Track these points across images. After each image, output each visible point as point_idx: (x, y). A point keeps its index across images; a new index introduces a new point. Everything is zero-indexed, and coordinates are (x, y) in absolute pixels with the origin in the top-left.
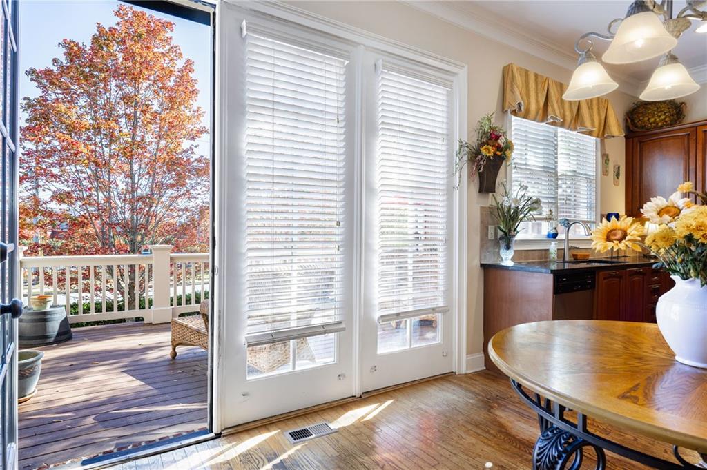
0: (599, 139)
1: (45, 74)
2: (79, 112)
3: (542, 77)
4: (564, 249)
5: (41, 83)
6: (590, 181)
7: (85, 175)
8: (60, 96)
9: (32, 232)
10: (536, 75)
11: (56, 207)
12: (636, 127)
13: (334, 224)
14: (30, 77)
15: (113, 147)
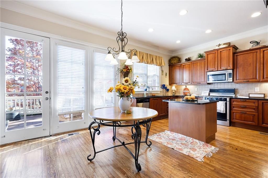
0: (160, 67)
1: (15, 40)
2: (28, 52)
3: (141, 52)
4: (148, 93)
5: (14, 43)
6: (158, 77)
7: (30, 72)
8: (21, 47)
9: (12, 90)
10: (140, 52)
11: (19, 82)
12: (171, 63)
13: (82, 88)
14: (10, 41)
15: (39, 63)
